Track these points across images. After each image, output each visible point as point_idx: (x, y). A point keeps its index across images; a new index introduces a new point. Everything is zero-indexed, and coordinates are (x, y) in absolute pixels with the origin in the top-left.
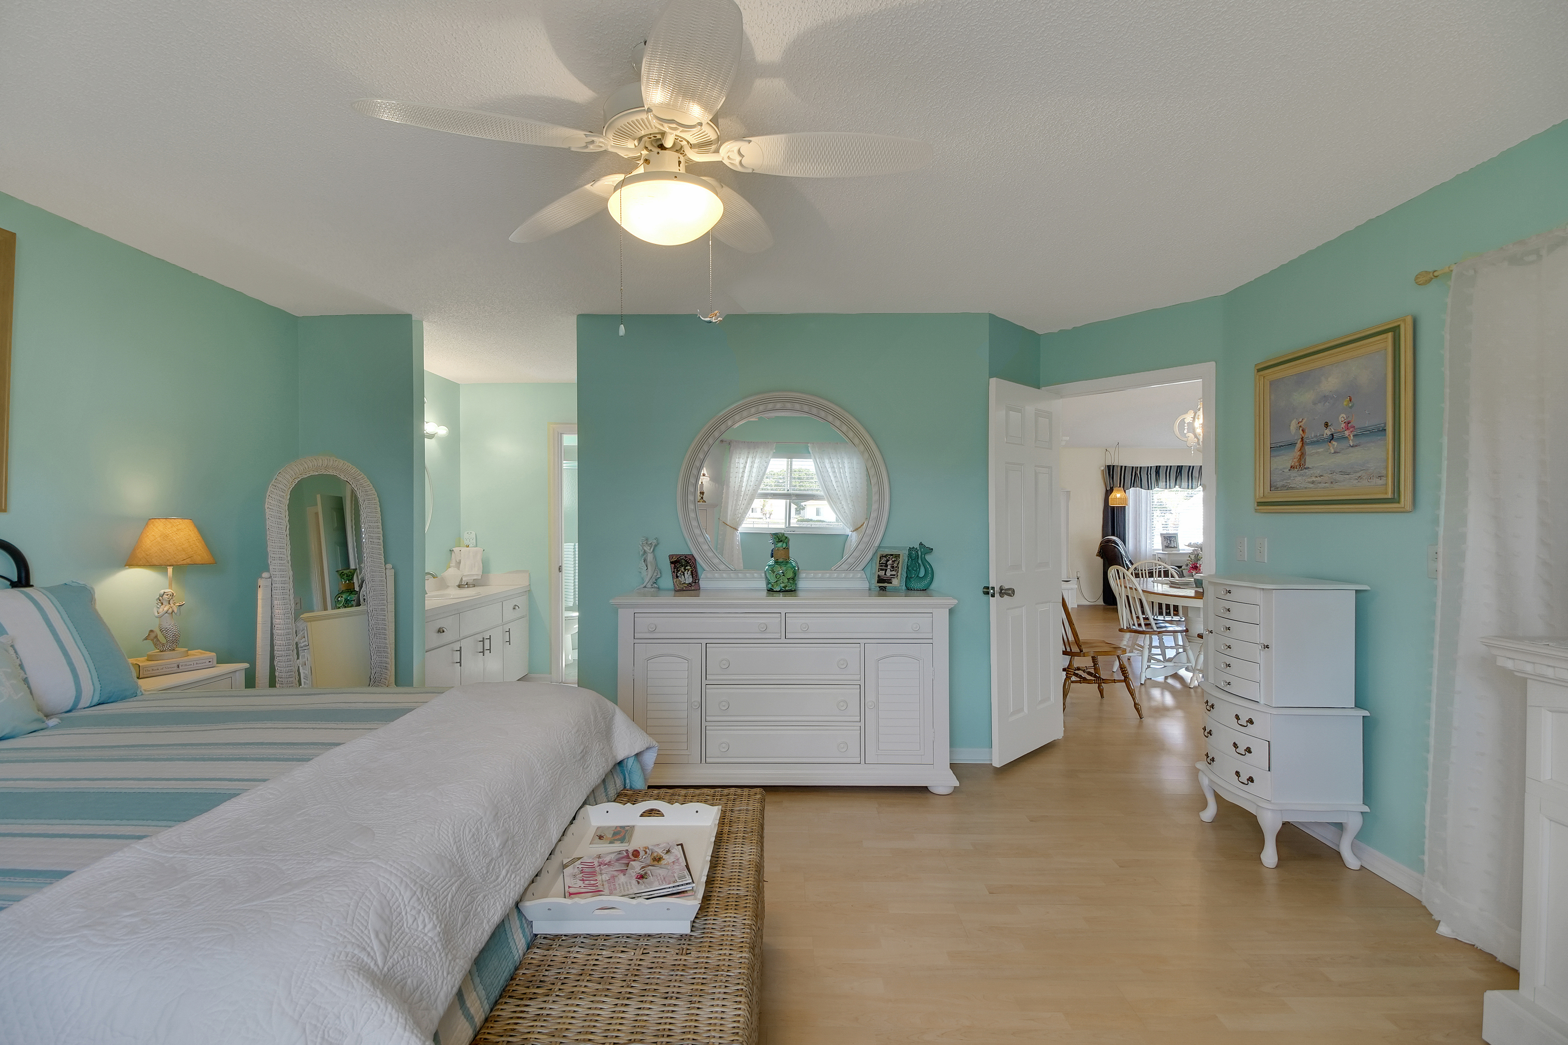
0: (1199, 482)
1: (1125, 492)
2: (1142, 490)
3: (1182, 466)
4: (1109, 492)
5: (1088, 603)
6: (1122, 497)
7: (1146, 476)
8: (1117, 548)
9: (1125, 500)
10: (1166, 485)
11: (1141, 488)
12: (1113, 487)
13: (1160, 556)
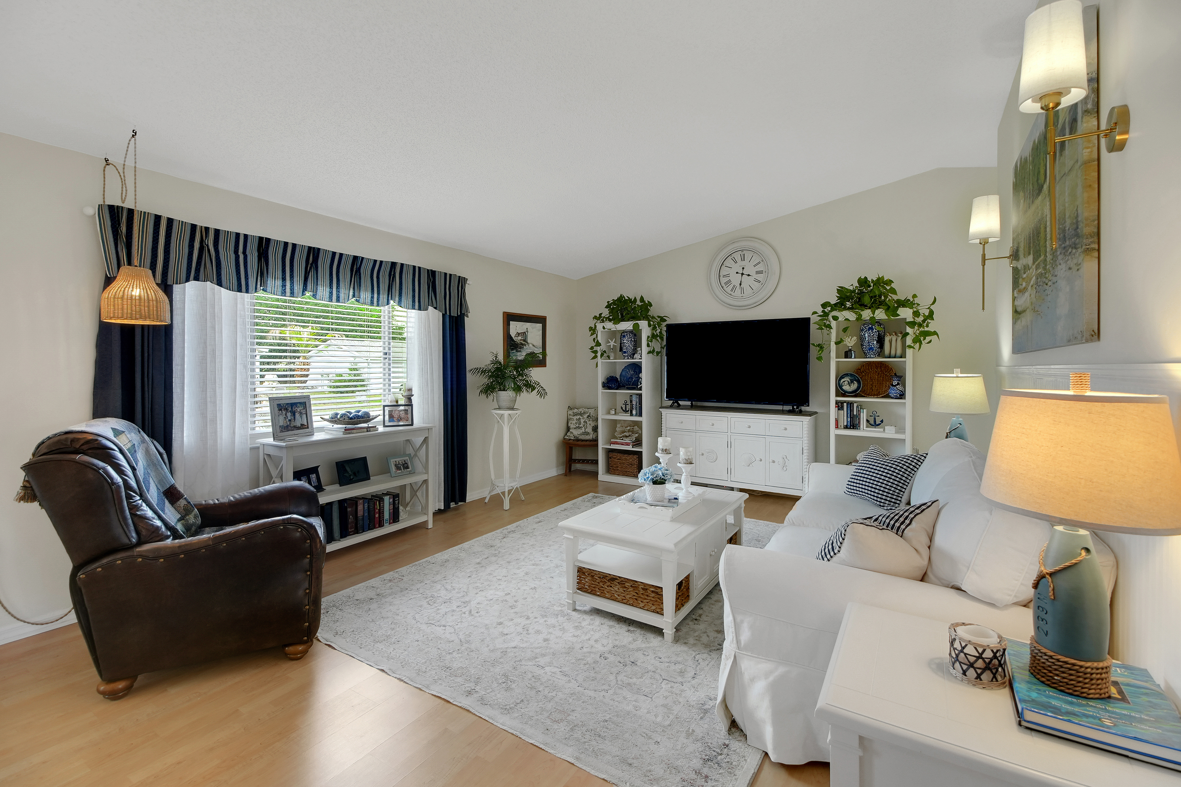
0: (351, 291)
1: (167, 289)
2: (222, 288)
3: (318, 249)
4: (113, 278)
5: (28, 630)
7: (233, 256)
10: (284, 286)
11: (220, 284)
13: (271, 451)
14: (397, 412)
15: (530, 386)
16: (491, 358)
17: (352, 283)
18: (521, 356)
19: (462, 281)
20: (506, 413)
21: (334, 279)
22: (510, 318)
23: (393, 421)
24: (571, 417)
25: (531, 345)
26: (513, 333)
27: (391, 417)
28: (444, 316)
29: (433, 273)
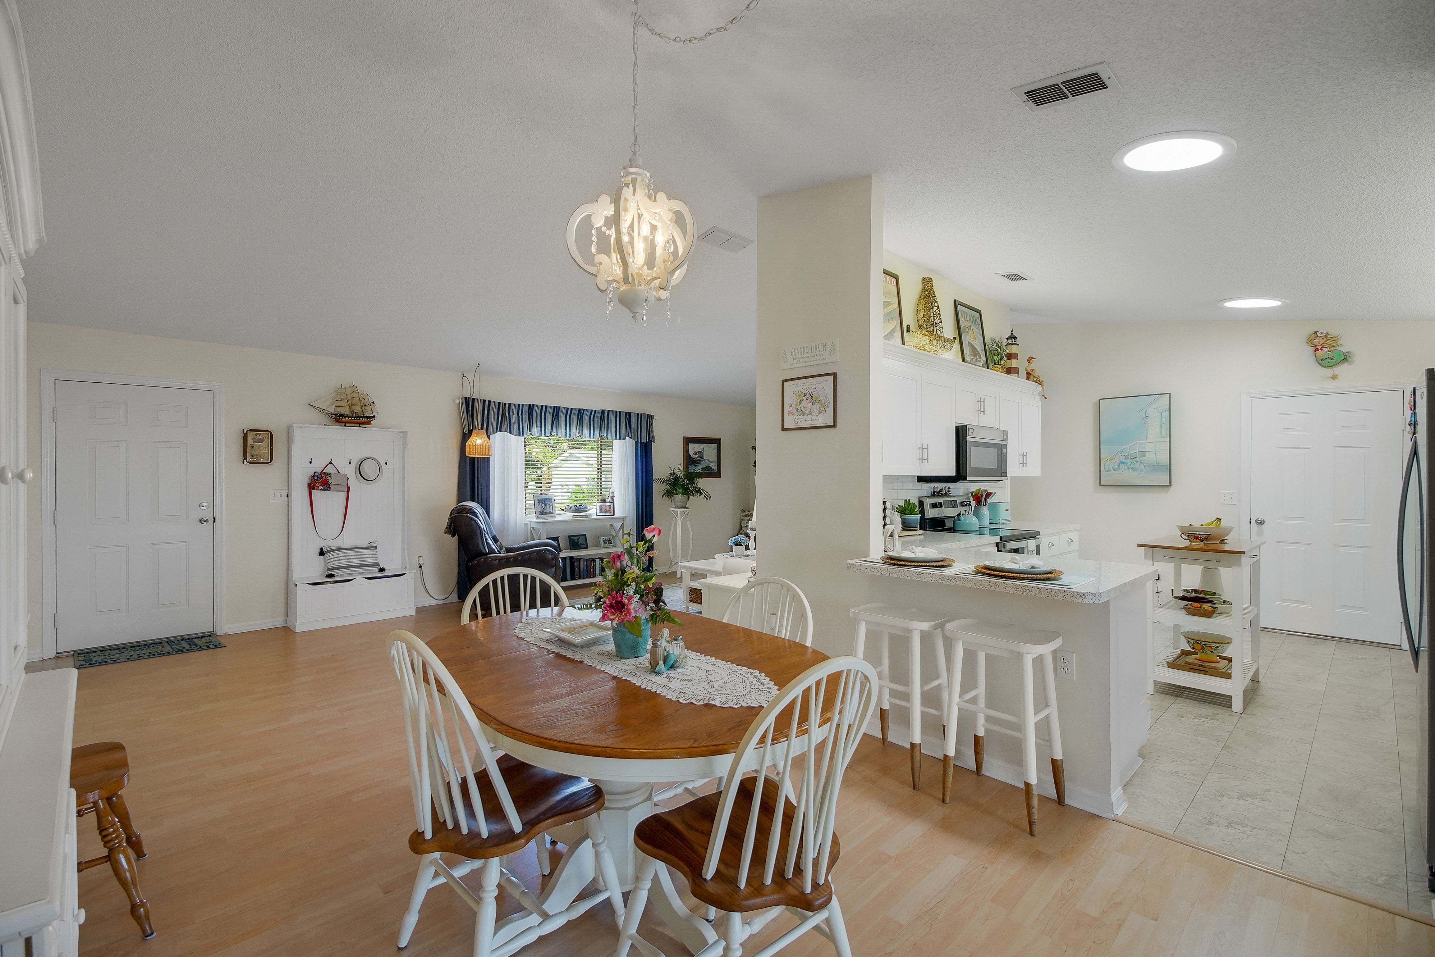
0: (578, 429)
1: (489, 437)
2: (511, 435)
3: (559, 407)
4: (466, 437)
5: (434, 602)
6: (484, 444)
7: (517, 417)
8: (475, 521)
9: (487, 448)
10: (541, 430)
11: (511, 433)
12: (472, 430)
13: (534, 525)
14: (604, 507)
15: (699, 491)
16: (669, 471)
17: (578, 427)
18: (698, 469)
19: (650, 418)
20: (679, 510)
21: (568, 423)
22: (688, 441)
23: (602, 512)
24: (744, 518)
25: (707, 461)
26: (691, 452)
27: (601, 510)
28: (637, 443)
29: (630, 414)
